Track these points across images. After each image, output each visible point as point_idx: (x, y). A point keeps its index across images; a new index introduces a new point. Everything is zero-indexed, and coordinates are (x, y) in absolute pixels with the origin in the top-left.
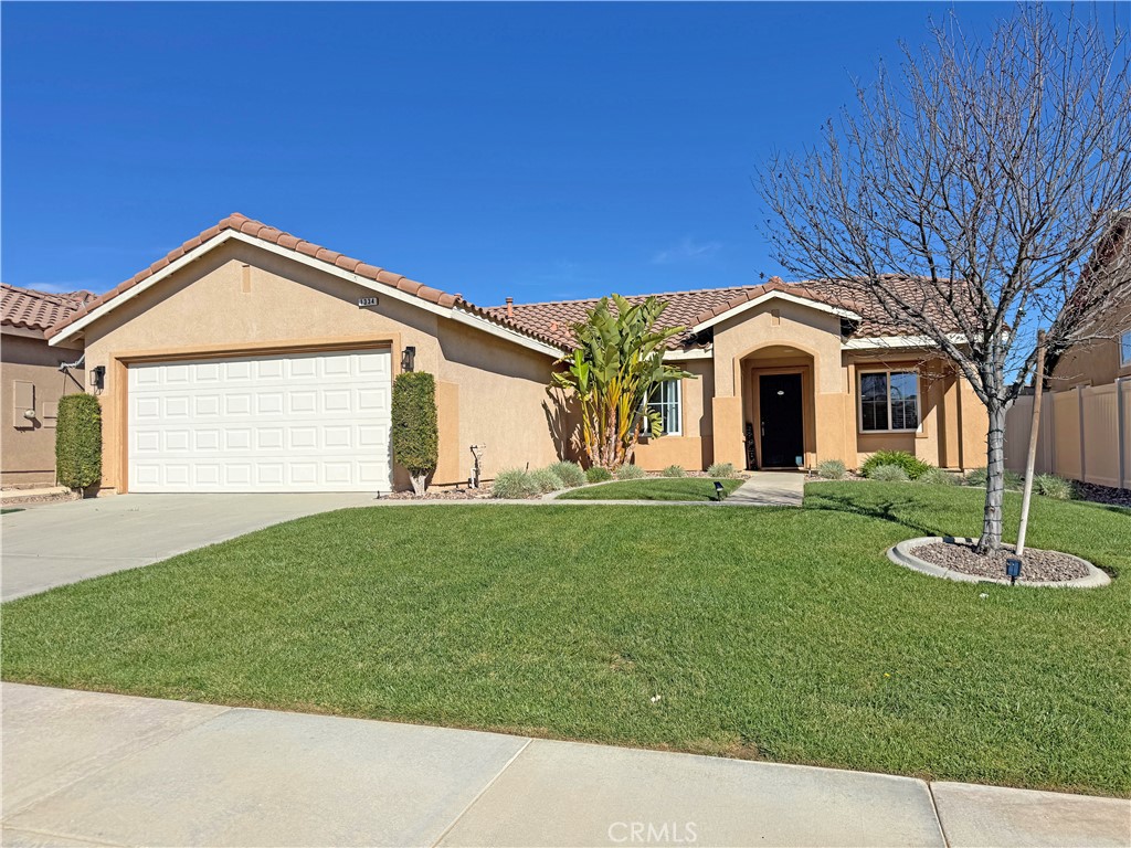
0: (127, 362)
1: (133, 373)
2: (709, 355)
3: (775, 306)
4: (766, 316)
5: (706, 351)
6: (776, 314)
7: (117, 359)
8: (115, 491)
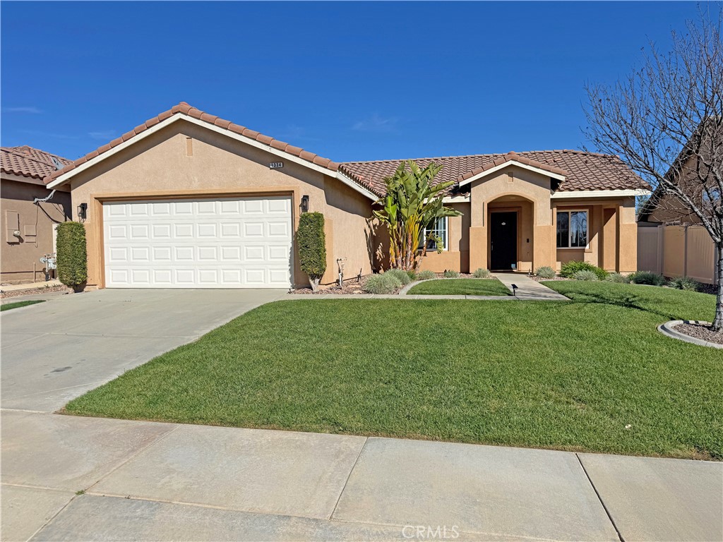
0: (102, 201)
1: (107, 208)
2: (468, 200)
3: (510, 170)
4: (505, 176)
5: (466, 198)
6: (511, 175)
7: (96, 198)
8: (97, 287)
